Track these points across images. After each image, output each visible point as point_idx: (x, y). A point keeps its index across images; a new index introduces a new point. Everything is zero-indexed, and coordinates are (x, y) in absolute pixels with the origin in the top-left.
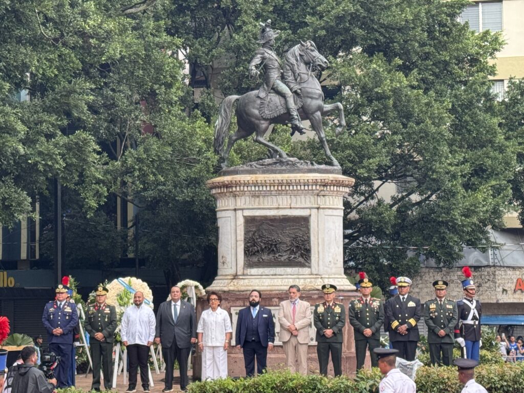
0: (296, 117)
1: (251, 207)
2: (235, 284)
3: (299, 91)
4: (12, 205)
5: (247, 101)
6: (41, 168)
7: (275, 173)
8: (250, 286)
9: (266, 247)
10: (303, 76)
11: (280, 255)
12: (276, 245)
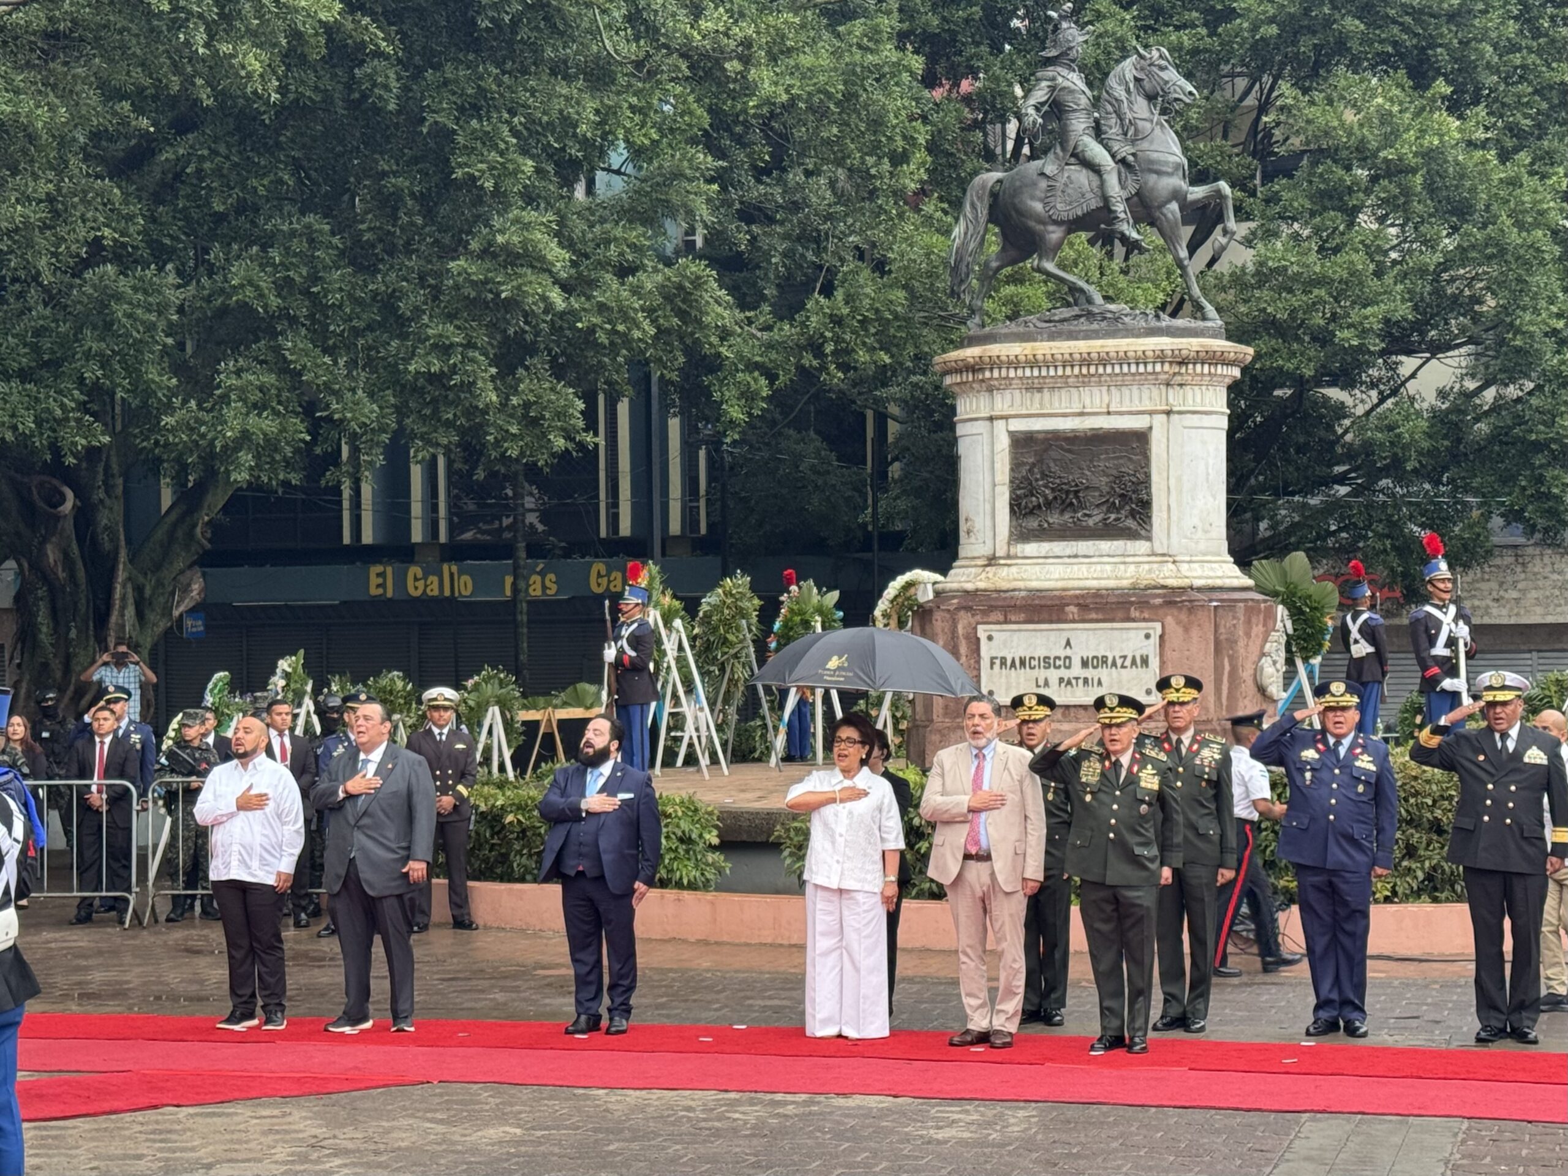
0: (1122, 216)
1: (1024, 412)
2: (990, 575)
3: (1131, 158)
4: (543, 418)
5: (1018, 184)
6: (602, 338)
7: (1077, 339)
8: (1023, 580)
9: (1055, 498)
10: (1140, 123)
11: (1086, 515)
12: (1076, 492)
